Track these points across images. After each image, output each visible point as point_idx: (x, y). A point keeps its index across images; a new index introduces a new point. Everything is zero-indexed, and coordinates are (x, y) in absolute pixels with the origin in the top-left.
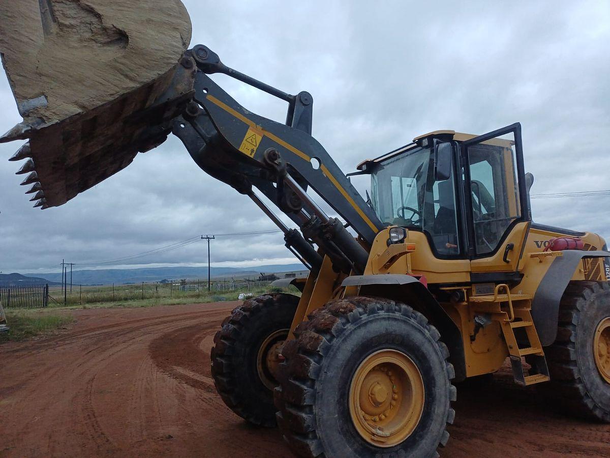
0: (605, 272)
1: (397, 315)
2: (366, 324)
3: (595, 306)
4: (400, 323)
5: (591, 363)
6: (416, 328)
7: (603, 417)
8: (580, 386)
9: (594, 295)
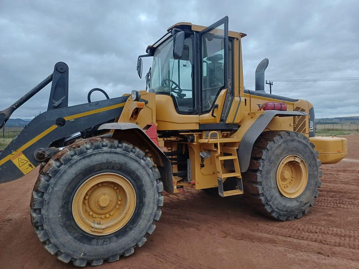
0: (309, 126)
1: (118, 150)
2: (90, 156)
3: (282, 148)
4: (120, 156)
5: (273, 184)
6: (134, 159)
7: (278, 217)
8: (262, 198)
9: (282, 140)
